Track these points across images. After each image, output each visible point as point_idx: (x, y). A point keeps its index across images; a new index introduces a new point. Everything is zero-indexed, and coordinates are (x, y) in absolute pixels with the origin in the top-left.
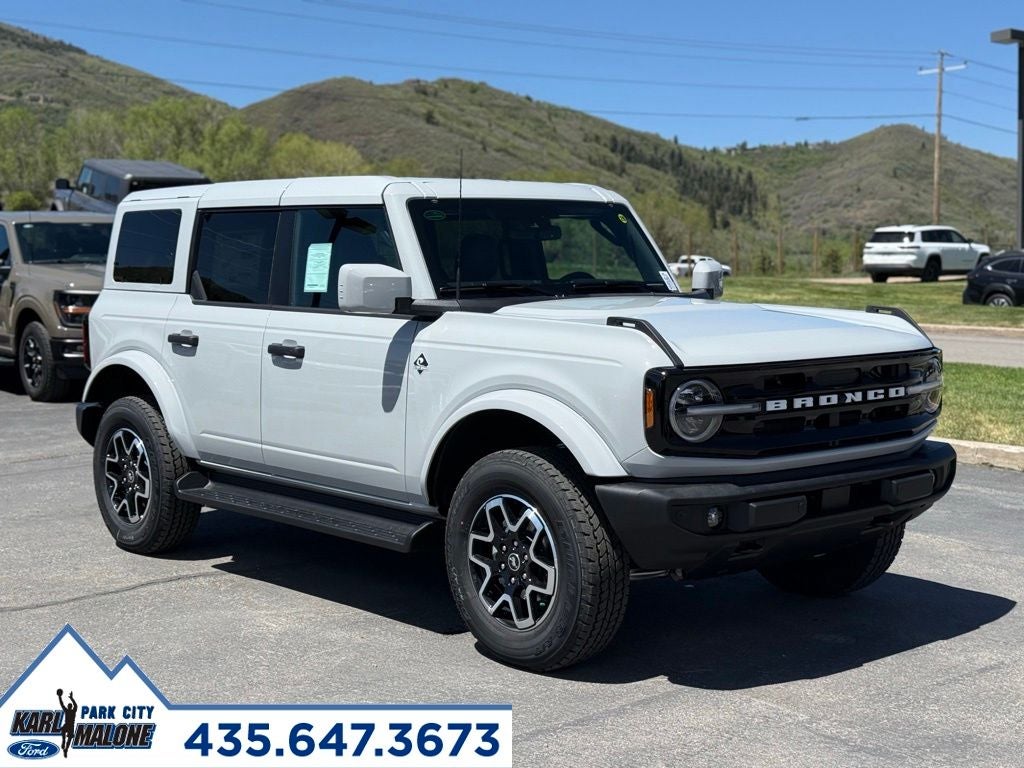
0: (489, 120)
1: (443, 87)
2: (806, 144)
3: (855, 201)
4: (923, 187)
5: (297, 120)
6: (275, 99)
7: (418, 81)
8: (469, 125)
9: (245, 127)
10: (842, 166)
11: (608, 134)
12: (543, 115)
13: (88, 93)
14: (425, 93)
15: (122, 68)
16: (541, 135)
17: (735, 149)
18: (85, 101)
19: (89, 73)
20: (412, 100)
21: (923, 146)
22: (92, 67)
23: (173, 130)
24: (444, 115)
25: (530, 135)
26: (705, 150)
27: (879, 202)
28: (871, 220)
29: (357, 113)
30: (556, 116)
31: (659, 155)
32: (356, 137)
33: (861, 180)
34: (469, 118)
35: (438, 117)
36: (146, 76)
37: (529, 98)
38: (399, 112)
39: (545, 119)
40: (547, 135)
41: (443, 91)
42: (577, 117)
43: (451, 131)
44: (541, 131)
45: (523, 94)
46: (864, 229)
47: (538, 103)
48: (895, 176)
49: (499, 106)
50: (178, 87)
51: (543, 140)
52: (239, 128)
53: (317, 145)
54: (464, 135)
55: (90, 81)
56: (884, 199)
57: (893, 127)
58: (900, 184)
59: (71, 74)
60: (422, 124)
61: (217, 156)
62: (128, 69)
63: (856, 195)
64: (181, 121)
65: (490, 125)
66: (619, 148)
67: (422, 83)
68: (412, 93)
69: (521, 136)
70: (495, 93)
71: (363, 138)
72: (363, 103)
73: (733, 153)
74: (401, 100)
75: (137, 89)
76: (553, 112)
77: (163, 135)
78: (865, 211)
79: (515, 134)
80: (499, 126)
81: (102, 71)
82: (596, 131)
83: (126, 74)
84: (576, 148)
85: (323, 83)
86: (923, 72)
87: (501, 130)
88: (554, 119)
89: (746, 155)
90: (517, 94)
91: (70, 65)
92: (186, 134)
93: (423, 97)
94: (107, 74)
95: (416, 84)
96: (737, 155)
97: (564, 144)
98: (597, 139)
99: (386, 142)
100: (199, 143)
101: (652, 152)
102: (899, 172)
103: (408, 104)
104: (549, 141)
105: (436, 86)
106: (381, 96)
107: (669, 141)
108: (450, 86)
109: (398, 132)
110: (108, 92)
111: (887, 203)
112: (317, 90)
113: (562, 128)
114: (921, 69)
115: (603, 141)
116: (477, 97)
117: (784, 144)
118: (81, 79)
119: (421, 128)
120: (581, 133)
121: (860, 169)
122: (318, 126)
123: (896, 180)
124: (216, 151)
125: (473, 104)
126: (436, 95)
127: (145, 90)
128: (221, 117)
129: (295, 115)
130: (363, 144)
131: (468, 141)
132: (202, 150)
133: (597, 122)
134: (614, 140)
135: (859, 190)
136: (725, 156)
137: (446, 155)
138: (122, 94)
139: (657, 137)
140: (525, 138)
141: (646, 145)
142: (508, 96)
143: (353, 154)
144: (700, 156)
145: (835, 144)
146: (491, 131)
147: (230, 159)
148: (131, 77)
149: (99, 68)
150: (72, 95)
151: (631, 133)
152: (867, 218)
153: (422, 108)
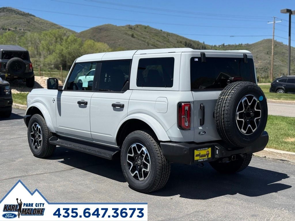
0: (150, 37)
1: (136, 27)
2: (242, 44)
3: (256, 61)
4: (276, 57)
5: (94, 36)
6: (88, 30)
7: (130, 25)
8: (144, 38)
9: (75, 38)
10: (252, 51)
11: (184, 41)
12: (165, 35)
13: (36, 28)
14: (131, 29)
15: (46, 21)
16: (164, 41)
17: (221, 46)
18: (35, 30)
19: (36, 22)
20: (128, 31)
21: (276, 45)
22: (37, 20)
23: (55, 38)
24: (137, 35)
25: (162, 41)
26: (212, 46)
27: (263, 61)
28: (260, 66)
29: (112, 34)
30: (169, 35)
31: (199, 47)
32: (111, 41)
33: (257, 55)
34: (144, 36)
35: (135, 35)
36: (52, 23)
37: (161, 30)
38: (124, 34)
39: (166, 36)
40: (166, 41)
41: (136, 28)
42: (175, 36)
43: (139, 39)
44: (164, 40)
45: (160, 29)
46: (258, 69)
47: (164, 32)
48: (268, 54)
49: (153, 33)
50: (61, 27)
51: (165, 42)
52: (74, 38)
53: (96, 43)
54: (142, 41)
55: (37, 25)
56: (264, 60)
57: (267, 39)
58: (269, 56)
59: (31, 23)
60: (130, 37)
61: (67, 46)
62: (47, 21)
63: (256, 59)
64: (57, 36)
65: (150, 38)
66: (187, 45)
67: (131, 26)
68: (128, 29)
69: (159, 41)
70: (152, 29)
71: (113, 41)
72: (113, 32)
73: (220, 47)
74: (124, 30)
75: (49, 27)
76: (168, 34)
77: (51, 40)
78: (259, 64)
79: (157, 41)
80: (153, 38)
81: (40, 22)
82: (181, 40)
83: (47, 23)
84: (175, 45)
85: (102, 26)
86: (269, 23)
87: (153, 39)
88: (169, 36)
89: (224, 47)
90: (158, 29)
91: (31, 20)
92: (59, 39)
93: (131, 30)
94: (41, 22)
95: (129, 26)
96: (221, 47)
97: (171, 44)
98: (181, 42)
99: (120, 43)
100: (62, 42)
101: (197, 46)
102: (269, 53)
103: (126, 32)
104: (167, 43)
105: (135, 27)
106: (119, 29)
107: (202, 43)
108: (139, 26)
109: (124, 40)
110: (41, 28)
111: (265, 62)
112: (100, 28)
113: (171, 39)
114: (268, 22)
115: (183, 43)
116: (147, 30)
117: (235, 44)
118: (33, 24)
119: (130, 39)
120: (176, 40)
121: (257, 52)
122: (100, 38)
123: (268, 55)
124: (67, 44)
125: (145, 32)
126: (134, 29)
127: (52, 27)
128: (69, 35)
129: (94, 35)
130: (113, 43)
131: (144, 42)
132: (63, 44)
133: (181, 37)
134: (186, 43)
135: (257, 58)
136: (218, 47)
137: (137, 46)
138: (45, 28)
139: (198, 42)
140: (160, 42)
141: (195, 44)
142: (155, 30)
143: (106, 46)
144: (211, 47)
145: (250, 44)
146: (150, 40)
147: (71, 47)
148: (48, 23)
149: (39, 21)
150: (31, 28)
151: (191, 41)
152: (259, 66)
153: (130, 33)
